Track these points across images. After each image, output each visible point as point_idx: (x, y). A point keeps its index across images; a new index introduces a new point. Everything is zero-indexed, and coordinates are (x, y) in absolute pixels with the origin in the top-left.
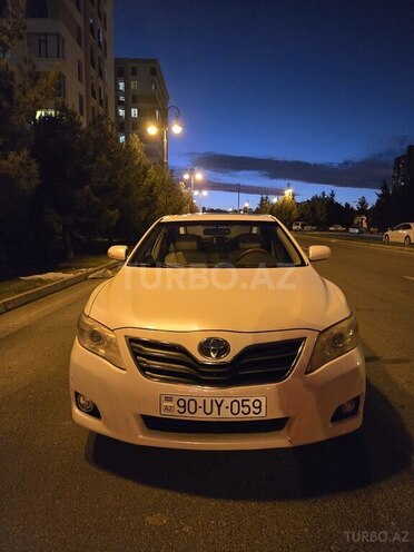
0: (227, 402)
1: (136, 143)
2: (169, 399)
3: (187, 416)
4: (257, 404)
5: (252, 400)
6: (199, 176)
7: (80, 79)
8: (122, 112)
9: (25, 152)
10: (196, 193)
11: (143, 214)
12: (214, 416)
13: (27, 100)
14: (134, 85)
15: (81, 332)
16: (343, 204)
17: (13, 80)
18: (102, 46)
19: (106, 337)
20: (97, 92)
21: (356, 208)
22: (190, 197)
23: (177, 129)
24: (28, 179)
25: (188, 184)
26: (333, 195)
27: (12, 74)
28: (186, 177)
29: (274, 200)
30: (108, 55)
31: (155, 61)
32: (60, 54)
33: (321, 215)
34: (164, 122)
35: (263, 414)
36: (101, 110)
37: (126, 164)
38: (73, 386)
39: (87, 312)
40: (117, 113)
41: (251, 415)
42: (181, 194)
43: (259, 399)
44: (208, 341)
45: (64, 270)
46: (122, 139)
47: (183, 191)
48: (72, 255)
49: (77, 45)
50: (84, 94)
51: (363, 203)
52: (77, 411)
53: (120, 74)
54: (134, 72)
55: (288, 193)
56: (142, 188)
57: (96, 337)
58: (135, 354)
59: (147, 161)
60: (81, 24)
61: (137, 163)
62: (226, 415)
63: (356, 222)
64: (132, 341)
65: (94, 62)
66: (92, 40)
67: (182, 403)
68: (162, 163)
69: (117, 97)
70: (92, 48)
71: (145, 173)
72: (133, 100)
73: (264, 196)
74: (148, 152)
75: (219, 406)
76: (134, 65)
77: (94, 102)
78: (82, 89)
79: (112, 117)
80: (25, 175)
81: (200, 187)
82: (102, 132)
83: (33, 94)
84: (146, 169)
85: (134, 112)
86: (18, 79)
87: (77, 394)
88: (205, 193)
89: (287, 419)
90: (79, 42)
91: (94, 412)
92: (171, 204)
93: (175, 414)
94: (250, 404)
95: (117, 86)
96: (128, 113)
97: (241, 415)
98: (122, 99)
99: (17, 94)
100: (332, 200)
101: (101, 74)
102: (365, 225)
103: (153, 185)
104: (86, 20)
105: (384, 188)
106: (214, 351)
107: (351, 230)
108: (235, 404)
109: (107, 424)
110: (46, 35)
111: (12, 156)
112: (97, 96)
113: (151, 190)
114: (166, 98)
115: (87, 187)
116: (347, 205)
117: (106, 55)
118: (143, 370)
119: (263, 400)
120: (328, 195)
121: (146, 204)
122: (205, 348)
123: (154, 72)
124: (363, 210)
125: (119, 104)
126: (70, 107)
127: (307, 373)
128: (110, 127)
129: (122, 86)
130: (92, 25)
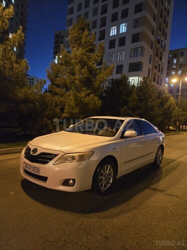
2: (24, 163)
7: (150, 62)
8: (173, 73)
14: (181, 60)
18: (163, 47)
20: (158, 66)
32: (142, 55)
35: (39, 173)
36: (159, 74)
41: (36, 172)
50: (151, 68)
54: (182, 54)
62: (31, 171)
65: (158, 54)
66: (158, 46)
72: (180, 66)
75: (31, 167)
76: (182, 51)
77: (156, 71)
78: (150, 66)
85: (180, 72)
94: (36, 169)
98: (174, 67)
101: (161, 59)
110: (138, 48)
117: (164, 50)
119: (39, 169)
127: (53, 164)
129: (175, 61)
130: (159, 39)
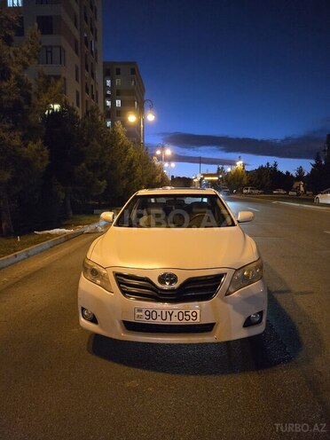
0: (176, 313)
1: (120, 129)
2: (140, 310)
3: (151, 321)
4: (194, 314)
5: (191, 311)
6: (168, 152)
7: (77, 80)
8: (109, 103)
9: (40, 142)
10: (166, 165)
11: (125, 183)
12: (168, 322)
13: (41, 103)
14: (118, 82)
15: (85, 270)
16: (284, 173)
17: (31, 89)
18: (93, 53)
19: (101, 273)
20: (90, 88)
21: (294, 175)
22: (162, 168)
23: (151, 117)
24: (42, 161)
25: (160, 158)
26: (276, 165)
27: (30, 85)
28: (158, 152)
29: (229, 169)
30: (99, 59)
31: (134, 63)
32: (62, 61)
33: (267, 180)
34: (141, 112)
35: (198, 320)
36: (93, 103)
37: (112, 145)
38: (80, 304)
39: (88, 257)
40: (105, 103)
41: (191, 321)
42: (155, 166)
43: (196, 311)
44: (164, 274)
45: (66, 226)
46: (109, 124)
47: (156, 163)
48: (71, 215)
49: (75, 55)
50: (80, 90)
51: (300, 171)
52: (82, 319)
53: (107, 74)
54: (118, 72)
55: (239, 164)
56: (124, 163)
57: (95, 273)
58: (119, 283)
59: (127, 142)
60: (78, 37)
61: (120, 143)
62: (175, 321)
63: (295, 186)
64: (117, 275)
65: (88, 66)
66: (86, 50)
67: (148, 313)
68: (139, 142)
69: (105, 91)
70: (86, 55)
71: (126, 151)
72: (117, 93)
73: (220, 166)
74: (129, 134)
75: (171, 315)
76: (118, 67)
77: (88, 97)
78: (78, 87)
79: (102, 110)
80: (40, 158)
81: (169, 160)
82: (93, 121)
83: (45, 98)
84: (127, 148)
85: (118, 103)
86: (34, 87)
87: (83, 309)
88: (173, 165)
89: (214, 324)
90: (77, 52)
91: (94, 320)
92: (146, 174)
93: (144, 320)
94: (190, 314)
95: (105, 83)
96: (113, 103)
97: (184, 321)
98: (109, 92)
99: (34, 99)
100: (275, 169)
101: (93, 75)
102: (302, 189)
103: (132, 160)
104: (81, 34)
105: (318, 159)
106: (168, 281)
107: (290, 193)
108: (181, 314)
109: (101, 327)
110: (51, 47)
111: (31, 144)
112: (90, 91)
113: (131, 165)
114: (143, 91)
115: (83, 164)
116: (288, 173)
117: (96, 60)
118: (124, 293)
119: (198, 311)
120: (271, 165)
121: (127, 174)
122: (162, 279)
123: (133, 72)
124: (300, 177)
125: (107, 96)
126: (71, 105)
127: (226, 295)
128: (100, 118)
129: (109, 82)
130: (86, 38)
